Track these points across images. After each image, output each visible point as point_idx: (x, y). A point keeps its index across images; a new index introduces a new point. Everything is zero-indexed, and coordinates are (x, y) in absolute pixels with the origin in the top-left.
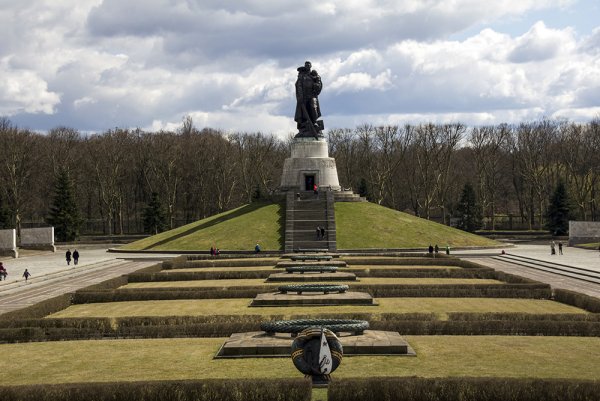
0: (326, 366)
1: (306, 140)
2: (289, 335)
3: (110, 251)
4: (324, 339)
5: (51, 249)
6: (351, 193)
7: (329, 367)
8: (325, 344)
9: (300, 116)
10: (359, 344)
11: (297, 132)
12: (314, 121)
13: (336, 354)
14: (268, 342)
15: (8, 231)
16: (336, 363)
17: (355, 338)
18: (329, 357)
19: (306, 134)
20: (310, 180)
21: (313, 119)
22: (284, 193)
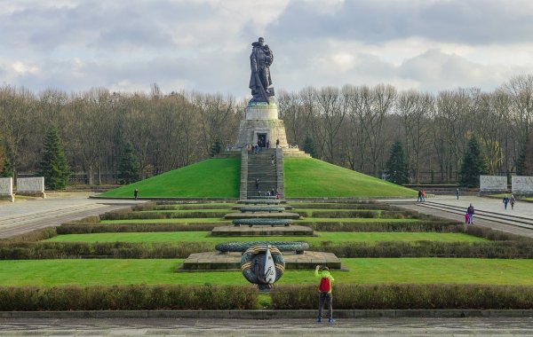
0: (270, 277)
1: (259, 104)
2: (239, 254)
3: (91, 198)
4: (269, 254)
5: (41, 195)
6: (297, 150)
7: (273, 277)
8: (269, 258)
9: (254, 83)
10: (299, 261)
11: (252, 97)
12: (266, 88)
13: (279, 266)
14: (222, 259)
15: (6, 179)
16: (279, 274)
17: (296, 256)
18: (273, 269)
19: (259, 99)
20: (263, 138)
21: (265, 85)
22: (239, 150)
